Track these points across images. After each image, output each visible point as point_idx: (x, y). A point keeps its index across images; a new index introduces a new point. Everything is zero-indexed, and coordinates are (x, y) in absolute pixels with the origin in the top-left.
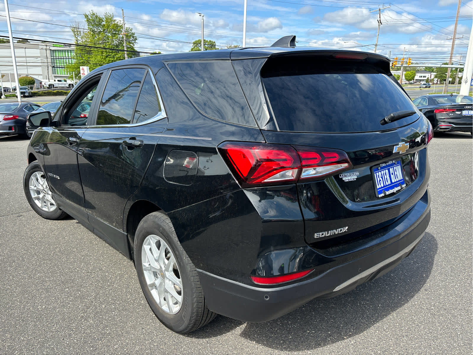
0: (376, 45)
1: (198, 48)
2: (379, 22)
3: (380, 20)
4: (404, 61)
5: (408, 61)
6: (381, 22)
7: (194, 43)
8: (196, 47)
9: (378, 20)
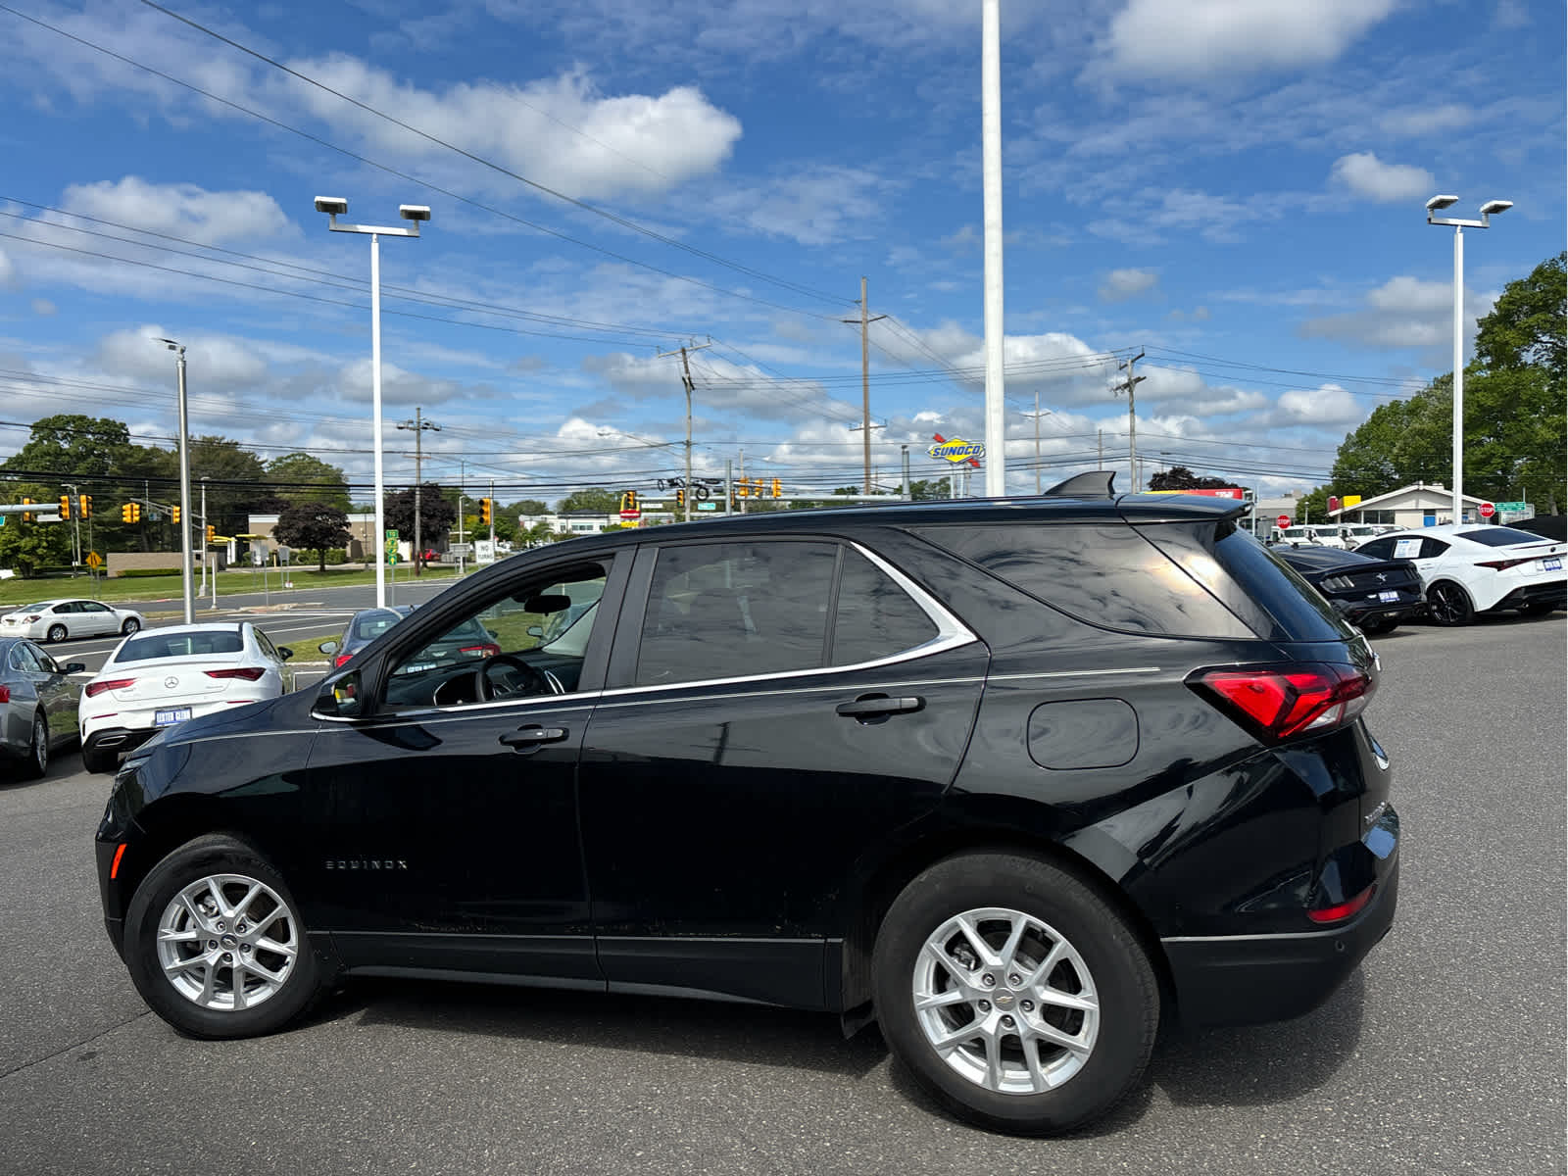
0: (688, 444)
1: (53, 445)
2: (686, 384)
3: (689, 379)
4: (764, 485)
5: (773, 487)
6: (691, 385)
7: (36, 427)
8: (45, 442)
9: (684, 379)
